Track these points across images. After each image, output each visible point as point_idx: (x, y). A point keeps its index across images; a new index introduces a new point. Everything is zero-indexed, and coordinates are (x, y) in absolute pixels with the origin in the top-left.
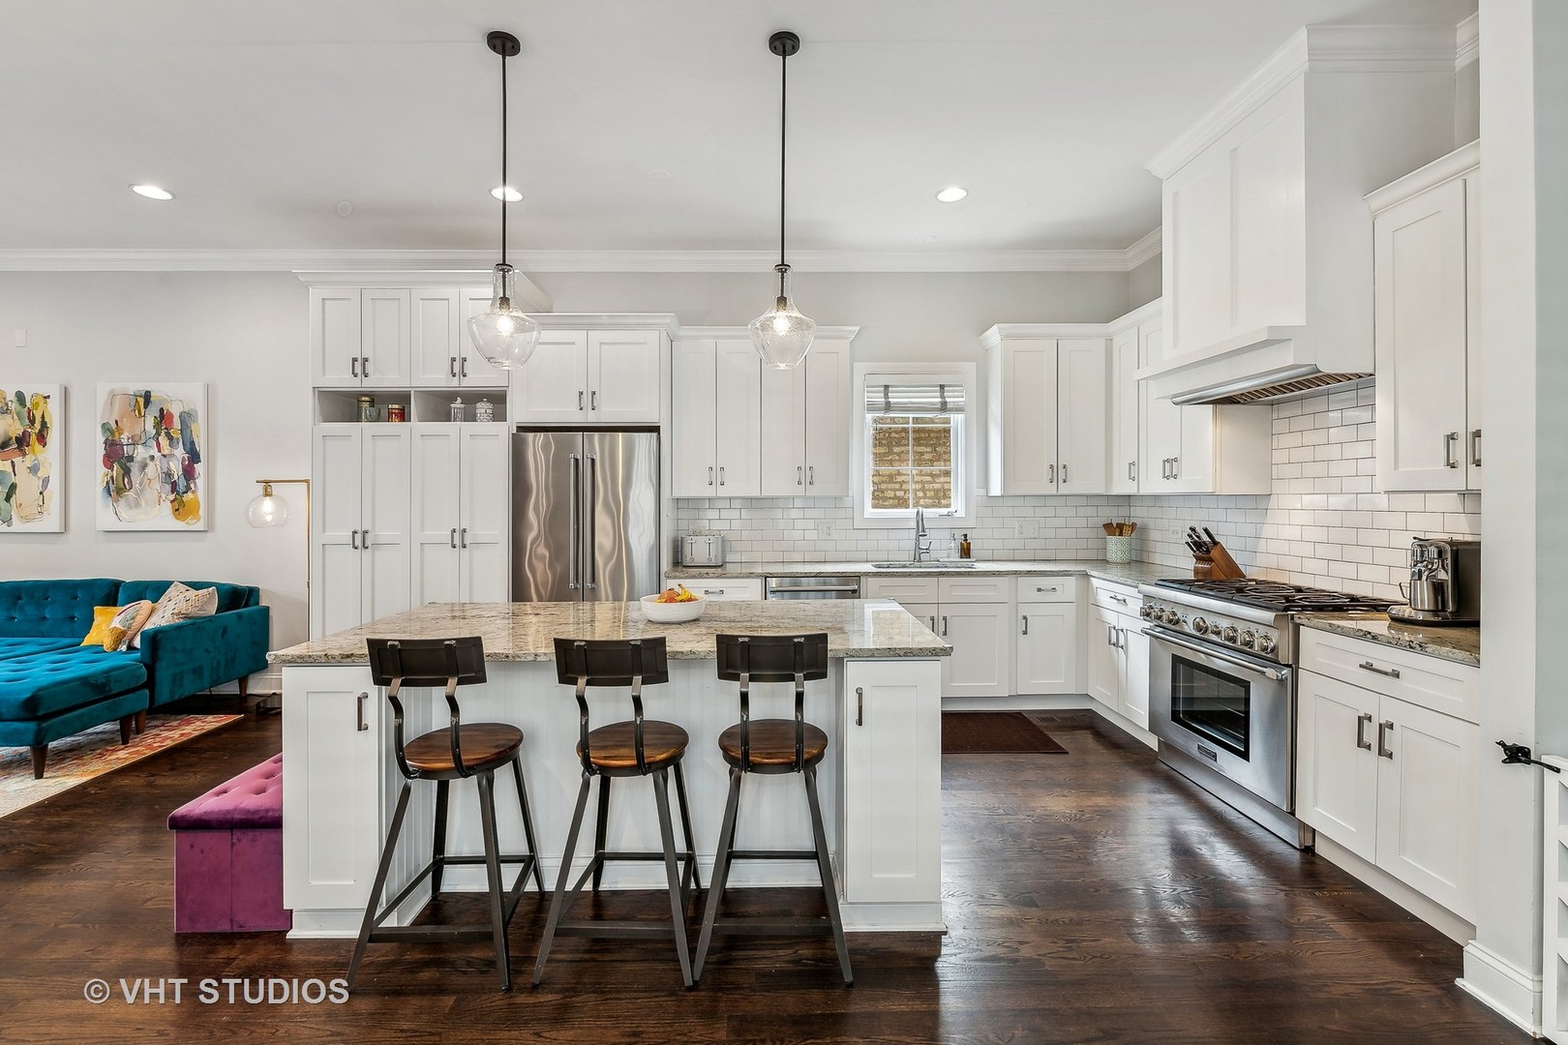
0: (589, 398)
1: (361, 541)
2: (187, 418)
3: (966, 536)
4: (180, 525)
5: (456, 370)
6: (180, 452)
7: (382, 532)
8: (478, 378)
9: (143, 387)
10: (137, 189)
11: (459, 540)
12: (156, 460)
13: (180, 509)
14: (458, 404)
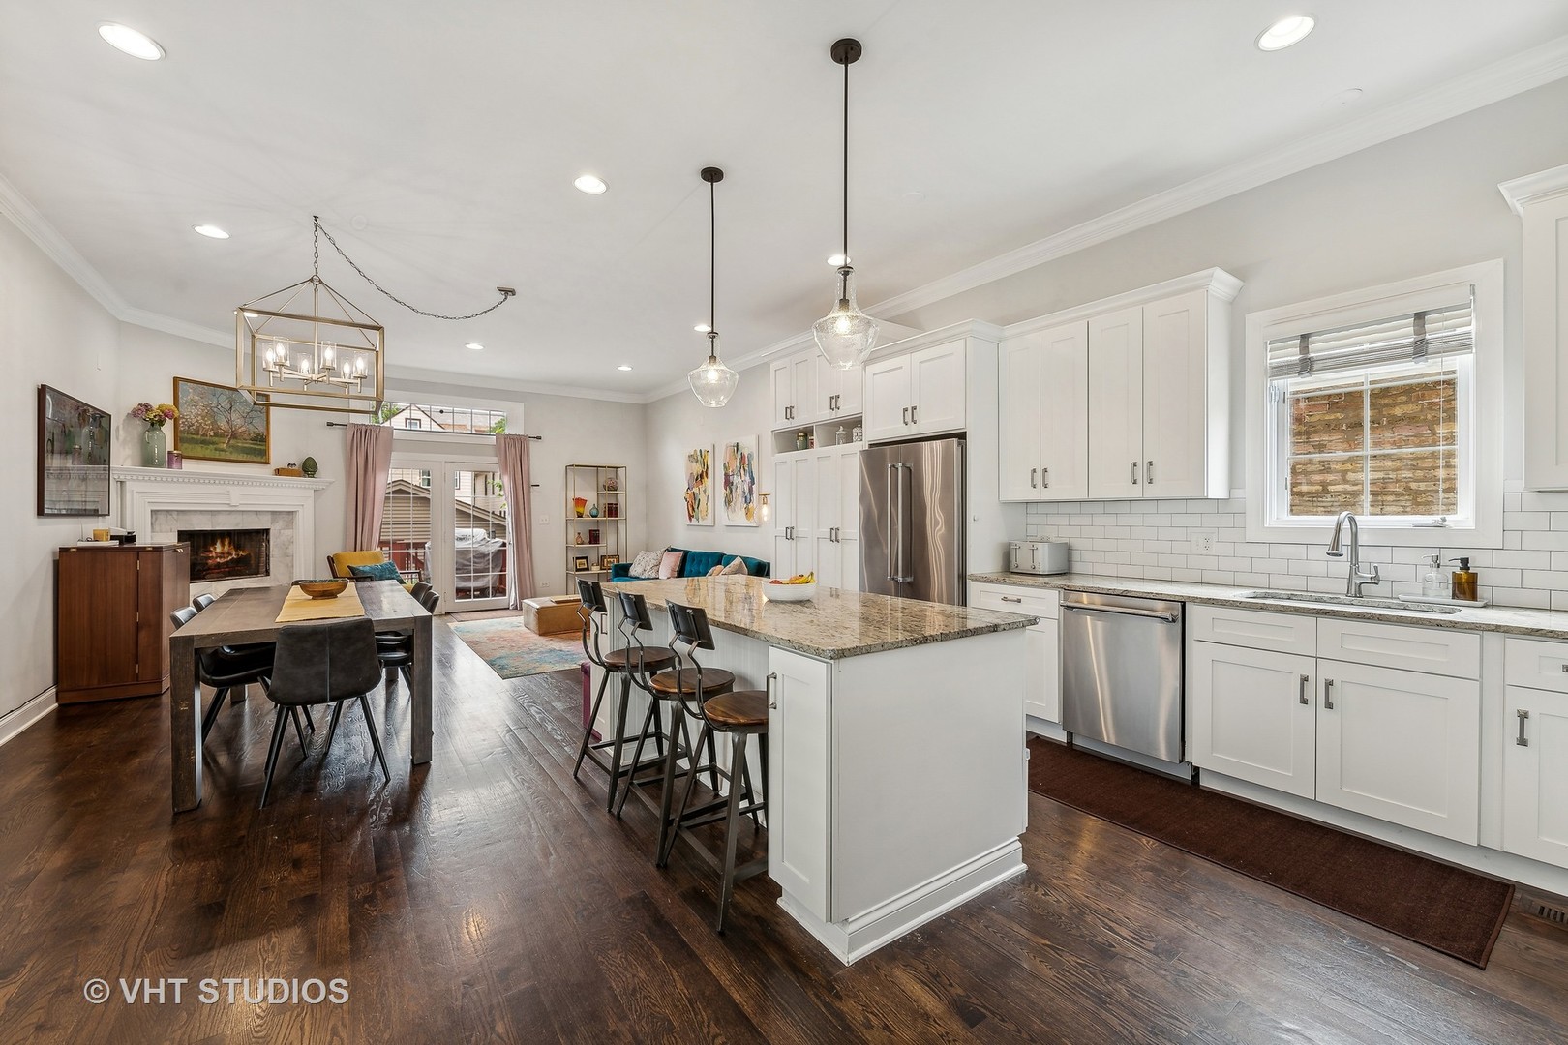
0: (910, 413)
1: (790, 534)
2: (750, 455)
3: (1465, 562)
4: (747, 523)
5: (834, 406)
6: (748, 479)
7: (801, 530)
8: (847, 410)
9: (734, 442)
10: (696, 328)
11: (835, 536)
12: (741, 481)
13: (748, 513)
14: (841, 431)
